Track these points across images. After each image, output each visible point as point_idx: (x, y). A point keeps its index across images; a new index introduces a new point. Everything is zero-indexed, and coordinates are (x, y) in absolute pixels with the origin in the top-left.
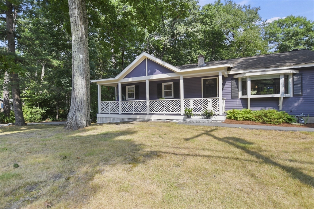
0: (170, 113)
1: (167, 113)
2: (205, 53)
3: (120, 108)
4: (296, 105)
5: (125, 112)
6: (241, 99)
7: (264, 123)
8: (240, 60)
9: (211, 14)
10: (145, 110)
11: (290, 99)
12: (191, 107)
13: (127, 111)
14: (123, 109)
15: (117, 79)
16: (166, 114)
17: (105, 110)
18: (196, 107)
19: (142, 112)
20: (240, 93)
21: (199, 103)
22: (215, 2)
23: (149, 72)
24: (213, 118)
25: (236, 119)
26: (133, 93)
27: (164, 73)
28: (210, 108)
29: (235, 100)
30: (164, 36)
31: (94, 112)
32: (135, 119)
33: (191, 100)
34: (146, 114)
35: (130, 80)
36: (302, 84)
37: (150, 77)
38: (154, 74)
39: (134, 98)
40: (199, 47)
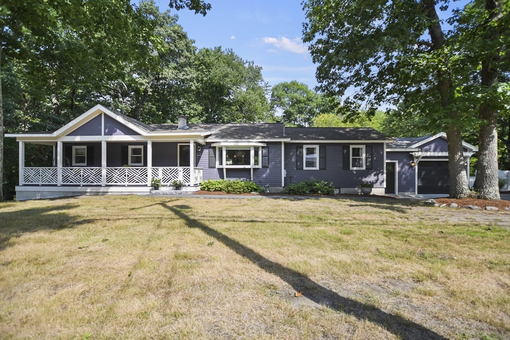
0: (134, 184)
1: (131, 184)
2: (201, 108)
3: (60, 178)
4: (264, 176)
5: (68, 183)
6: (218, 169)
7: (228, 192)
8: (224, 127)
9: (208, 61)
10: (99, 180)
11: (260, 170)
12: (160, 176)
13: (71, 182)
14: (65, 178)
15: (55, 136)
16: (129, 186)
17: (32, 180)
18: (166, 177)
19: (95, 184)
20: (217, 163)
21: (169, 172)
22: (215, 48)
23: (107, 131)
24: (184, 190)
25: (209, 189)
26: (85, 157)
27: (127, 135)
28: (180, 178)
29: (212, 170)
30: (144, 78)
31: (10, 183)
32: (84, 193)
33: (161, 169)
34: (101, 186)
35: (78, 139)
36: (268, 156)
37: (108, 138)
38: (113, 134)
39: (85, 164)
40: (194, 99)
